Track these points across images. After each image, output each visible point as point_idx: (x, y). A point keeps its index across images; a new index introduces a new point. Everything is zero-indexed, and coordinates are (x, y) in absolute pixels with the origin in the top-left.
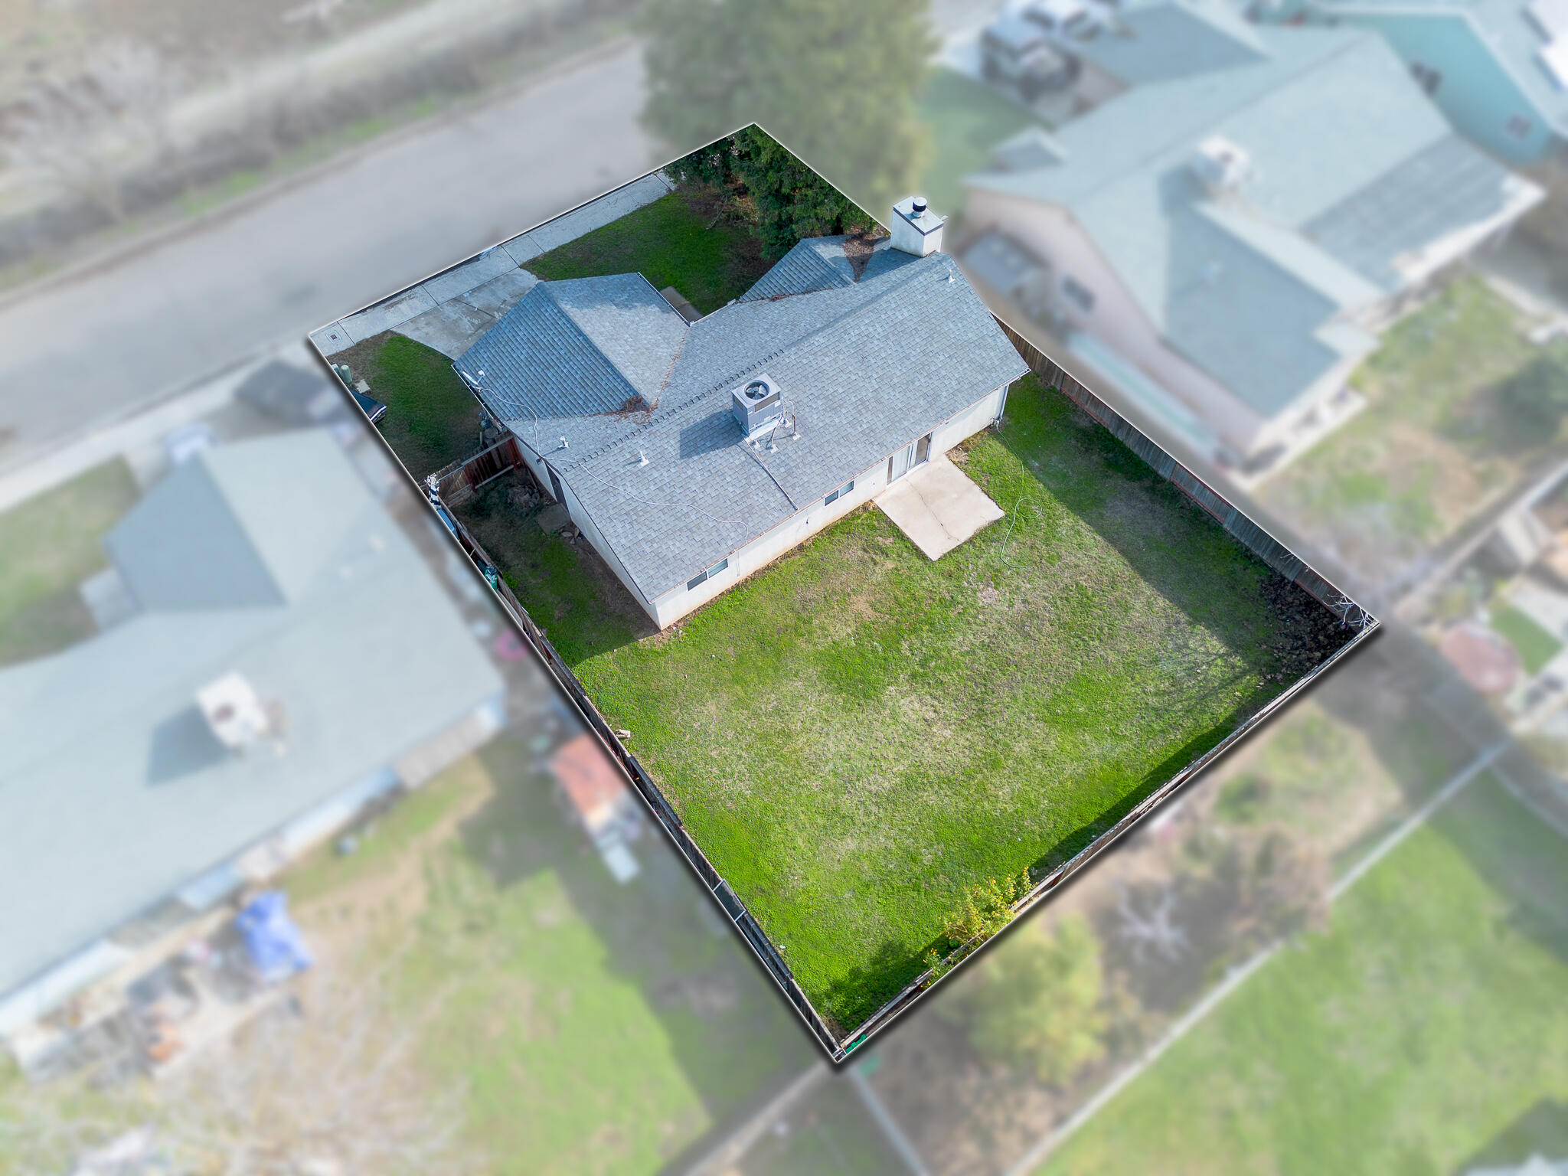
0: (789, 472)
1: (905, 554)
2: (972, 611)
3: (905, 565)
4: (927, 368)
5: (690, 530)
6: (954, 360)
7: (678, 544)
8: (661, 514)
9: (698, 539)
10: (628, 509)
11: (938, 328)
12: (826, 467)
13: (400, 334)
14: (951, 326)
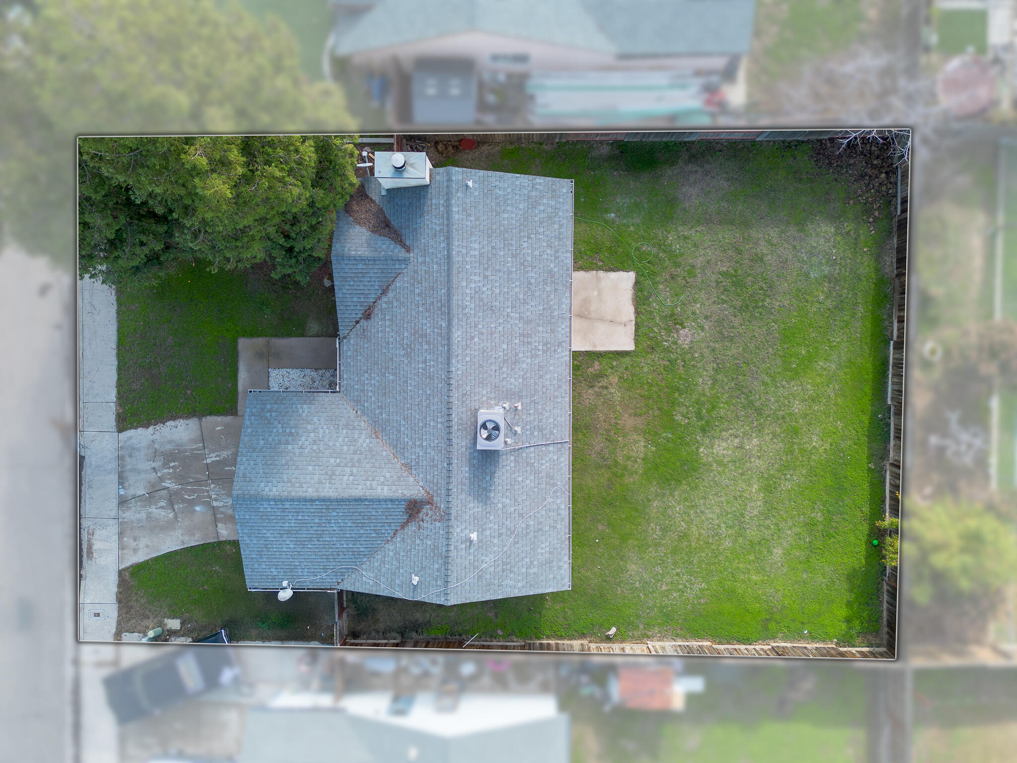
0: (541, 430)
1: (614, 363)
2: (688, 356)
3: (621, 370)
4: (526, 263)
5: (539, 530)
6: (533, 236)
7: (543, 546)
8: (517, 546)
9: (547, 528)
10: (500, 568)
11: (502, 228)
12: (552, 399)
13: (132, 566)
14: (506, 215)
